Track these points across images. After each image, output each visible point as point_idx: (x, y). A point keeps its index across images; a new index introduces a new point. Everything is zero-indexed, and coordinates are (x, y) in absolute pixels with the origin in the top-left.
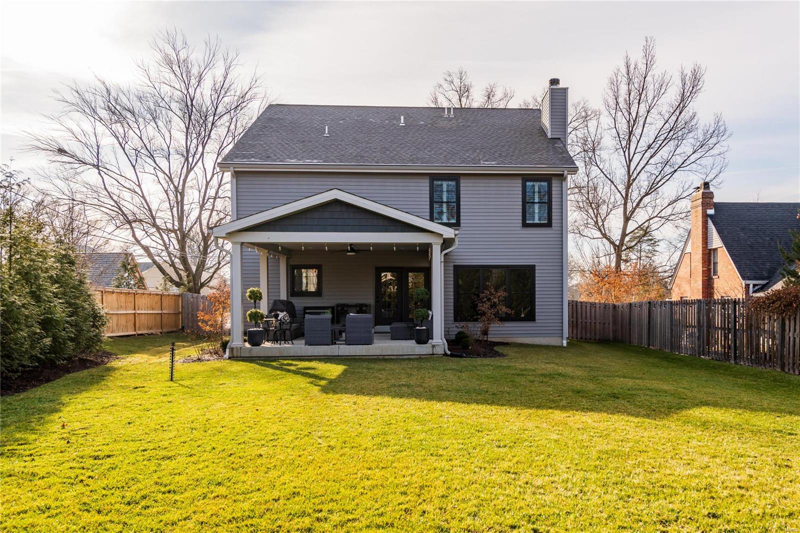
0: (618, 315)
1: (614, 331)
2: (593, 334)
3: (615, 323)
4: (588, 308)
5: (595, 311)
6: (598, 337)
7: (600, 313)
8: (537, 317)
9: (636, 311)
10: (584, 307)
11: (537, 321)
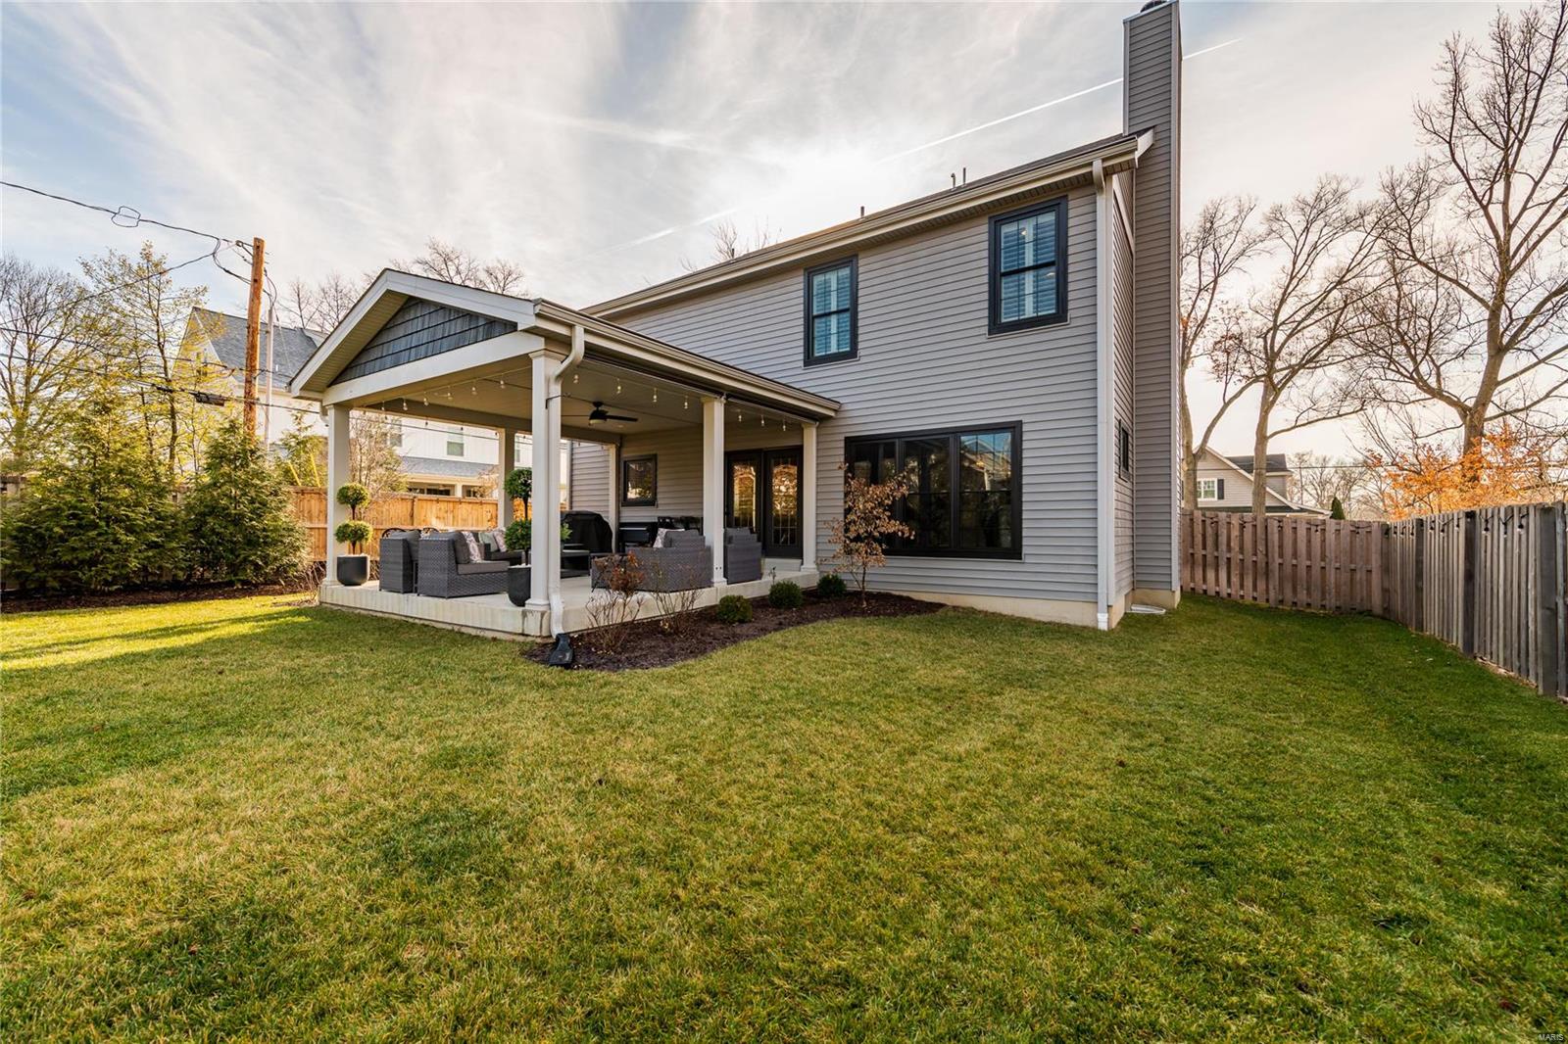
0: (1396, 551)
1: (1385, 591)
2: (1316, 595)
3: (1386, 569)
4: (1302, 532)
5: (1323, 541)
6: (1332, 601)
7: (1338, 544)
8: (1025, 550)
9: (1434, 540)
10: (1288, 531)
11: (1027, 559)
